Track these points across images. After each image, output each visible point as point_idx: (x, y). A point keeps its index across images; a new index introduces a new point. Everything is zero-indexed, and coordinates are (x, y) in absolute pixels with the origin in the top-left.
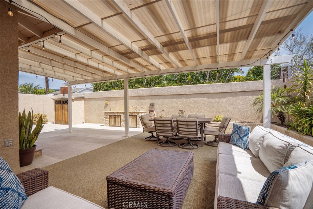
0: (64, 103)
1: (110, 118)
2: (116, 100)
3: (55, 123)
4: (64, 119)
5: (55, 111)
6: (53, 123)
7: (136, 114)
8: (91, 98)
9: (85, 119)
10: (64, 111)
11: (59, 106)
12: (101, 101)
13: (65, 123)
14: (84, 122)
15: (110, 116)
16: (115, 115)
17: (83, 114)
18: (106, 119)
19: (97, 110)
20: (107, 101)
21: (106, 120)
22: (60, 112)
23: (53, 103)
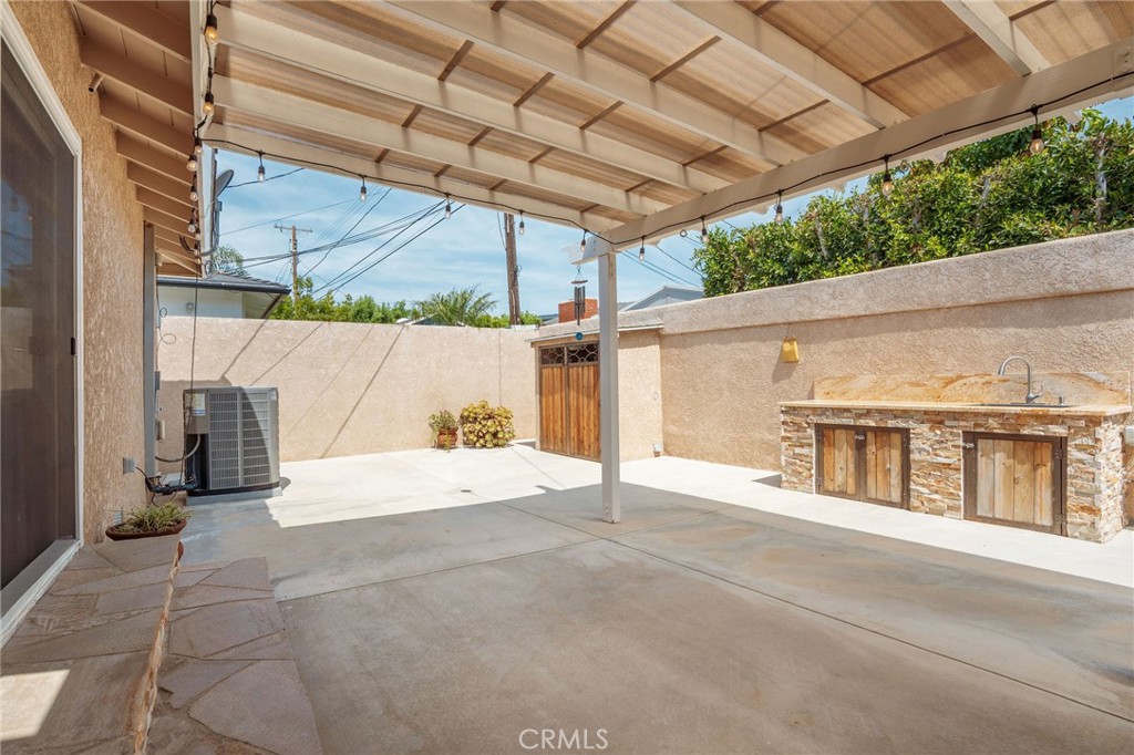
0: (574, 360)
1: (820, 442)
2: (850, 335)
3: (538, 445)
4: (573, 432)
5: (541, 394)
6: (532, 445)
7: (1058, 430)
8: (696, 329)
9: (666, 434)
10: (573, 394)
11: (554, 371)
12: (753, 343)
13: (579, 450)
14: (660, 449)
15: (820, 428)
16: (863, 430)
17: (656, 413)
18: (798, 450)
19: (727, 394)
20: (790, 340)
21: (796, 456)
22: (557, 397)
23: (530, 358)
